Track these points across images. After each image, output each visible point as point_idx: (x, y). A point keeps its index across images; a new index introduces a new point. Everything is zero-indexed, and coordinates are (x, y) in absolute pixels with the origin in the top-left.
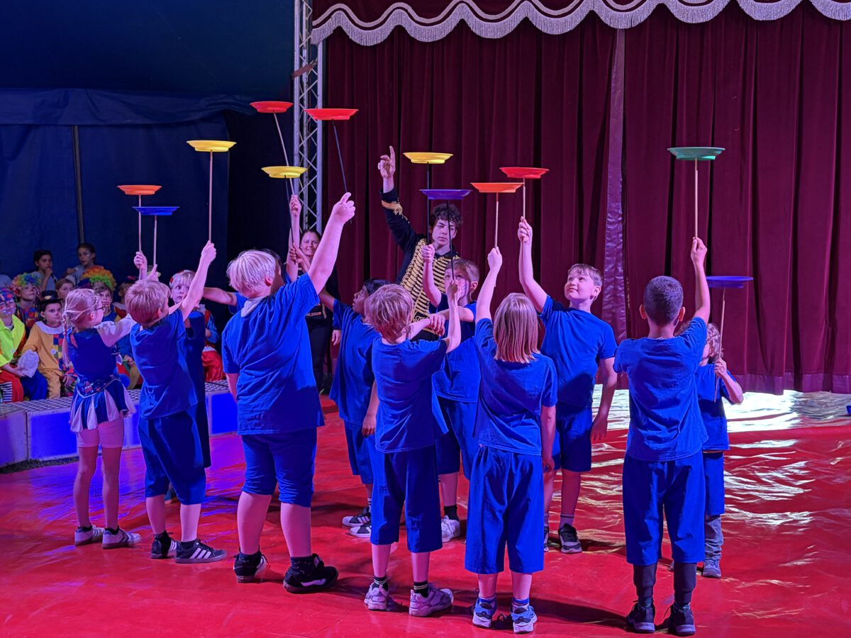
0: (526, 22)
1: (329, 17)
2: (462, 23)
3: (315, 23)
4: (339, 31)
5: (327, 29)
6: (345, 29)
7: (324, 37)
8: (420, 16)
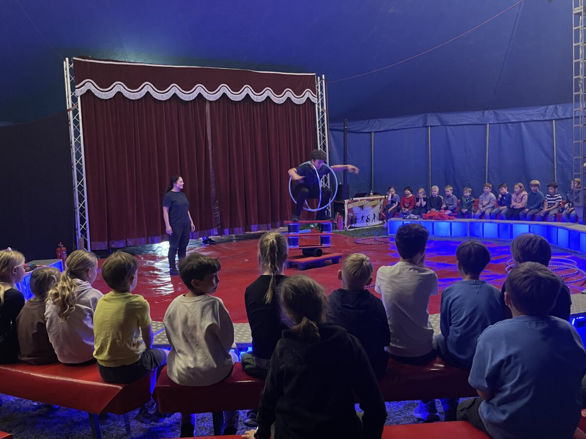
0: (175, 95)
1: (84, 85)
2: (148, 92)
3: (77, 87)
4: (89, 91)
5: (84, 90)
6: (92, 90)
7: (81, 94)
8: (128, 88)
